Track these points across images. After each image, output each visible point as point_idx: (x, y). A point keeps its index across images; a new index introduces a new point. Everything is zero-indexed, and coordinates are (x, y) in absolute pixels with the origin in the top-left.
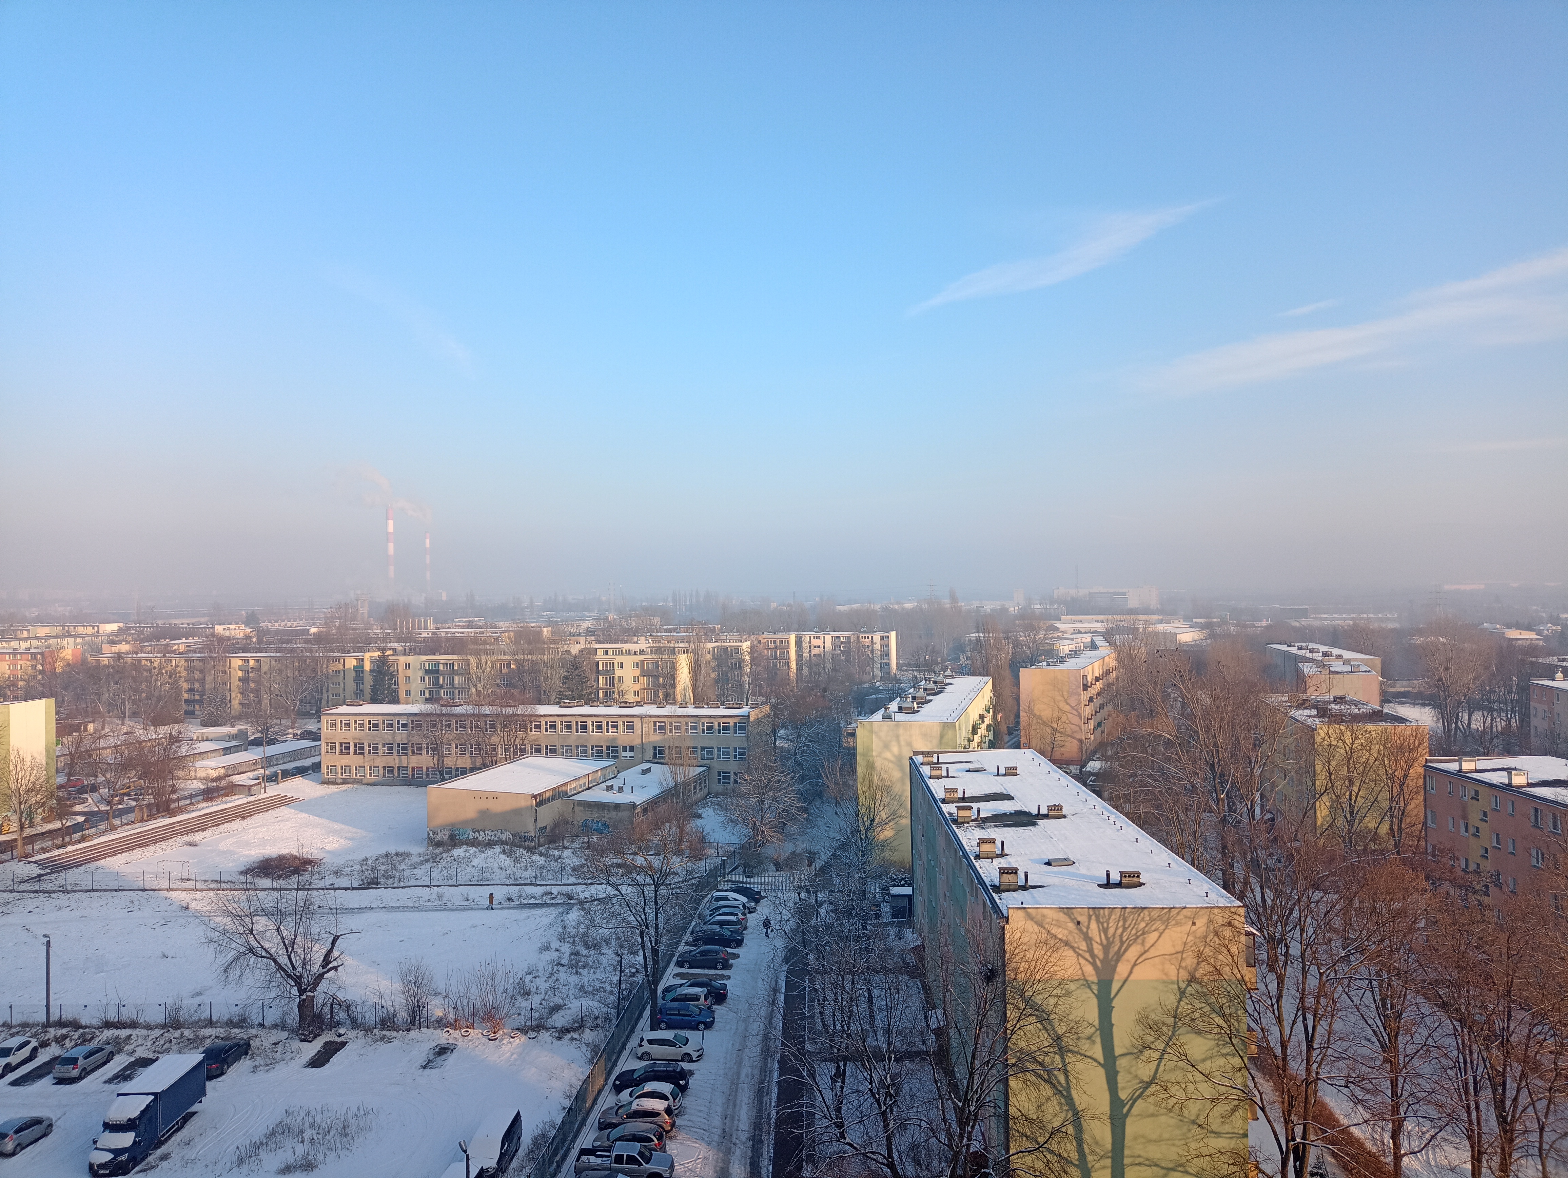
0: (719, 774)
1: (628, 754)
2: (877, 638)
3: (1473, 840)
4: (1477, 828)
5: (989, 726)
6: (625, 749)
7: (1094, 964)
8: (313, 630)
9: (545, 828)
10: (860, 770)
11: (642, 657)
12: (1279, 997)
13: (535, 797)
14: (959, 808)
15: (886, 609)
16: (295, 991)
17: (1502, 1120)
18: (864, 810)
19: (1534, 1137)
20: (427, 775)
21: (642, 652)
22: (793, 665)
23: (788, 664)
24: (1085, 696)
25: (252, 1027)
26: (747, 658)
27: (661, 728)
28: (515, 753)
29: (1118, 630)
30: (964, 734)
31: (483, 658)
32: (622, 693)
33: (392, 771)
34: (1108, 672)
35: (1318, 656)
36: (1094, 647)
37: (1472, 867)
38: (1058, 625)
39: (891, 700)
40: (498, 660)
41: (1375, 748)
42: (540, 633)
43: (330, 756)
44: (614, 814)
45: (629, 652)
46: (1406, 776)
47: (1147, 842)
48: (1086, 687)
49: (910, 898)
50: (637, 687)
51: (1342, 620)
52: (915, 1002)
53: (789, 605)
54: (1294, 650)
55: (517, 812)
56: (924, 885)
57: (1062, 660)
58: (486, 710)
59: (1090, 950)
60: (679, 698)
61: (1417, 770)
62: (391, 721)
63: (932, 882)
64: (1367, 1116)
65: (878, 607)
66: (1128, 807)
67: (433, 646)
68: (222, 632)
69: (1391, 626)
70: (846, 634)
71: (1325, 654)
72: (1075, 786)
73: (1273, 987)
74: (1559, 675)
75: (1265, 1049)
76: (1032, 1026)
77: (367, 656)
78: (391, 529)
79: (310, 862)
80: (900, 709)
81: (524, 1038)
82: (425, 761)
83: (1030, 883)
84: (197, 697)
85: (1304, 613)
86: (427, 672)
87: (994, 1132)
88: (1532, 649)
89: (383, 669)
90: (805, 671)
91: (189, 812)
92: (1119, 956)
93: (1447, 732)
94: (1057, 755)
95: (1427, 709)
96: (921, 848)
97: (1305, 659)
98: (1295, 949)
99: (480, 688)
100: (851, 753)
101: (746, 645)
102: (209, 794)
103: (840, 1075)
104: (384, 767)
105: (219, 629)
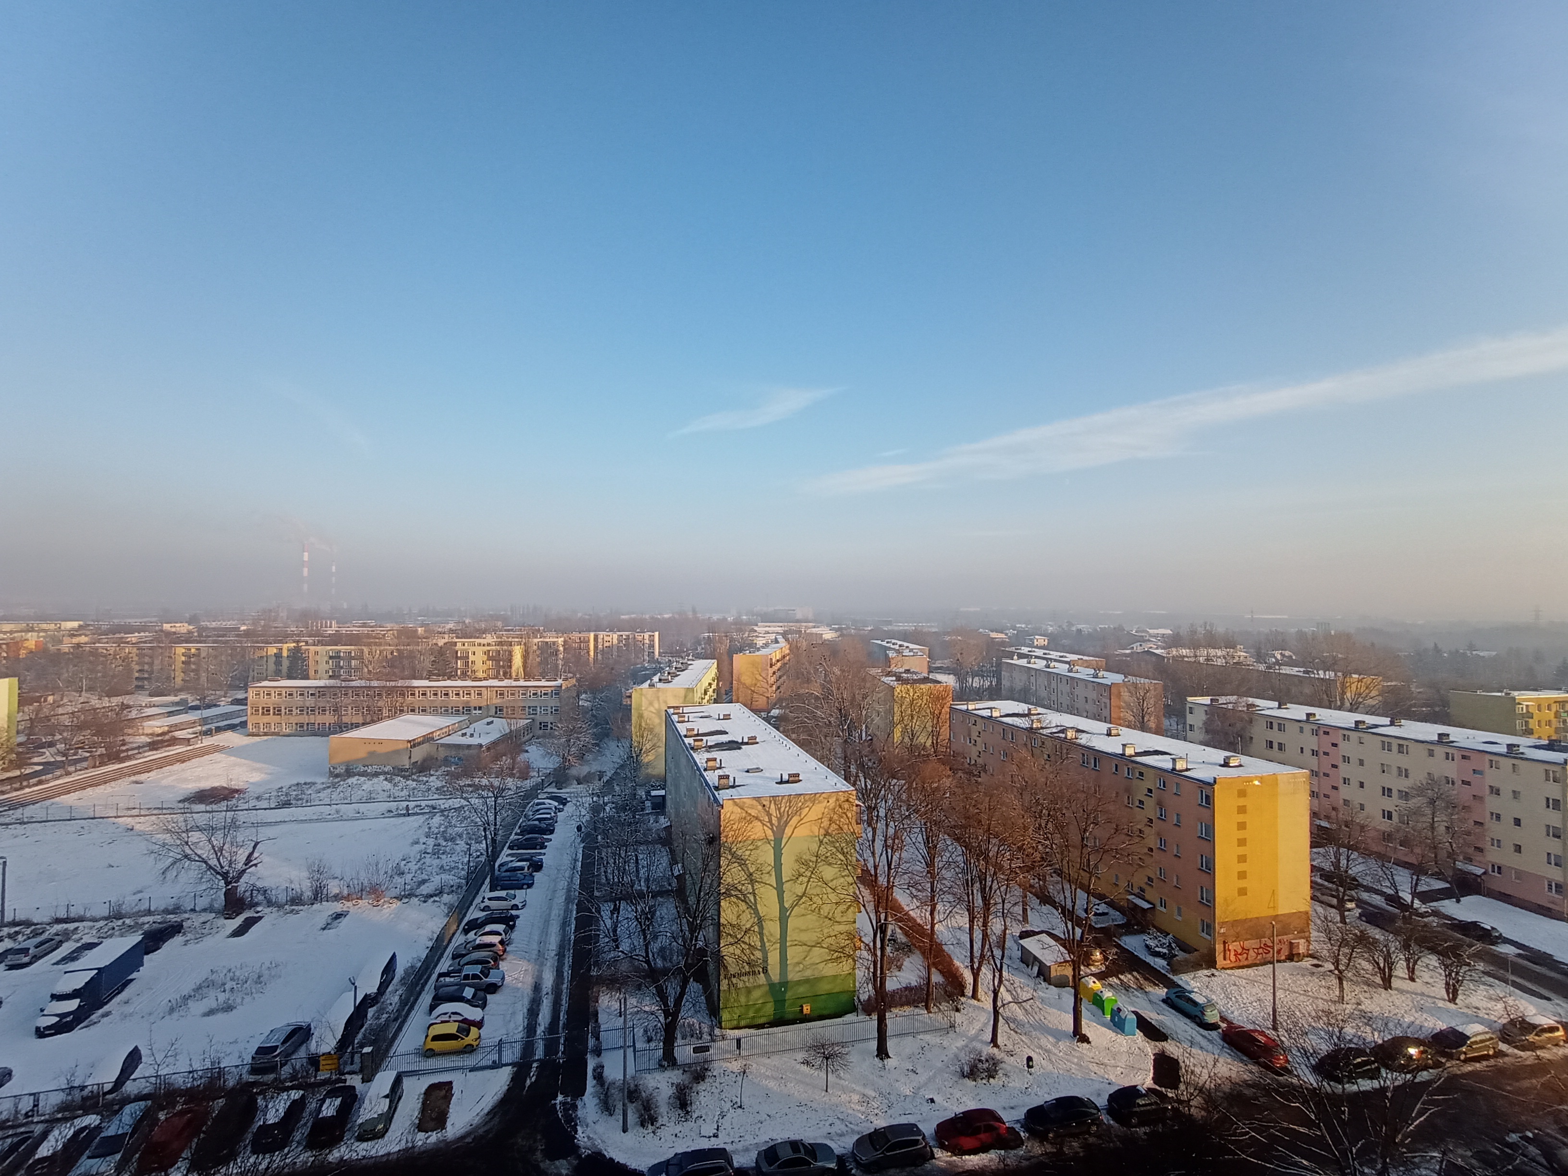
0: (540, 724)
1: (478, 712)
2: (646, 636)
3: (973, 747)
4: (976, 741)
5: (714, 690)
6: (475, 709)
7: (772, 829)
8: (243, 628)
9: (417, 762)
10: (634, 719)
11: (489, 648)
12: (873, 841)
13: (409, 741)
14: (695, 740)
15: (652, 618)
16: (222, 883)
17: (984, 898)
18: (636, 744)
19: (1000, 906)
20: (330, 729)
21: (489, 645)
22: (592, 653)
23: (588, 652)
24: (771, 671)
25: (185, 912)
26: (561, 649)
27: (500, 694)
28: (396, 713)
29: (790, 632)
30: (699, 695)
31: (374, 648)
32: (474, 672)
33: (303, 727)
34: (784, 657)
35: (897, 647)
36: (776, 641)
37: (973, 762)
38: (756, 628)
39: (655, 674)
40: (384, 650)
41: (925, 698)
42: (416, 631)
43: (254, 716)
44: (466, 752)
45: (480, 645)
46: (940, 713)
47: (804, 756)
48: (771, 667)
49: (664, 797)
50: (485, 667)
51: (909, 627)
52: (665, 861)
53: (590, 615)
54: (884, 643)
55: (397, 752)
56: (672, 788)
57: (758, 650)
58: (375, 683)
59: (770, 821)
60: (514, 675)
61: (946, 709)
62: (302, 691)
63: (677, 787)
64: (918, 904)
65: (647, 617)
66: (794, 736)
67: (336, 639)
68: (169, 629)
69: (934, 630)
70: (627, 633)
71: (900, 646)
72: (764, 725)
73: (870, 835)
74: (1015, 657)
75: (866, 871)
76: (735, 868)
77: (285, 646)
78: (306, 558)
79: (237, 791)
80: (660, 680)
81: (399, 903)
82: (329, 719)
83: (737, 784)
84: (146, 676)
85: (889, 623)
86: (331, 658)
87: (711, 935)
88: (1003, 643)
89: (297, 656)
90: (600, 657)
91: (137, 759)
92: (787, 823)
93: (961, 688)
94: (754, 707)
95: (951, 676)
96: (672, 766)
97: (890, 649)
98: (882, 813)
99: (370, 668)
100: (629, 708)
101: (561, 641)
102: (153, 746)
103: (616, 910)
104: (296, 724)
105: (166, 627)
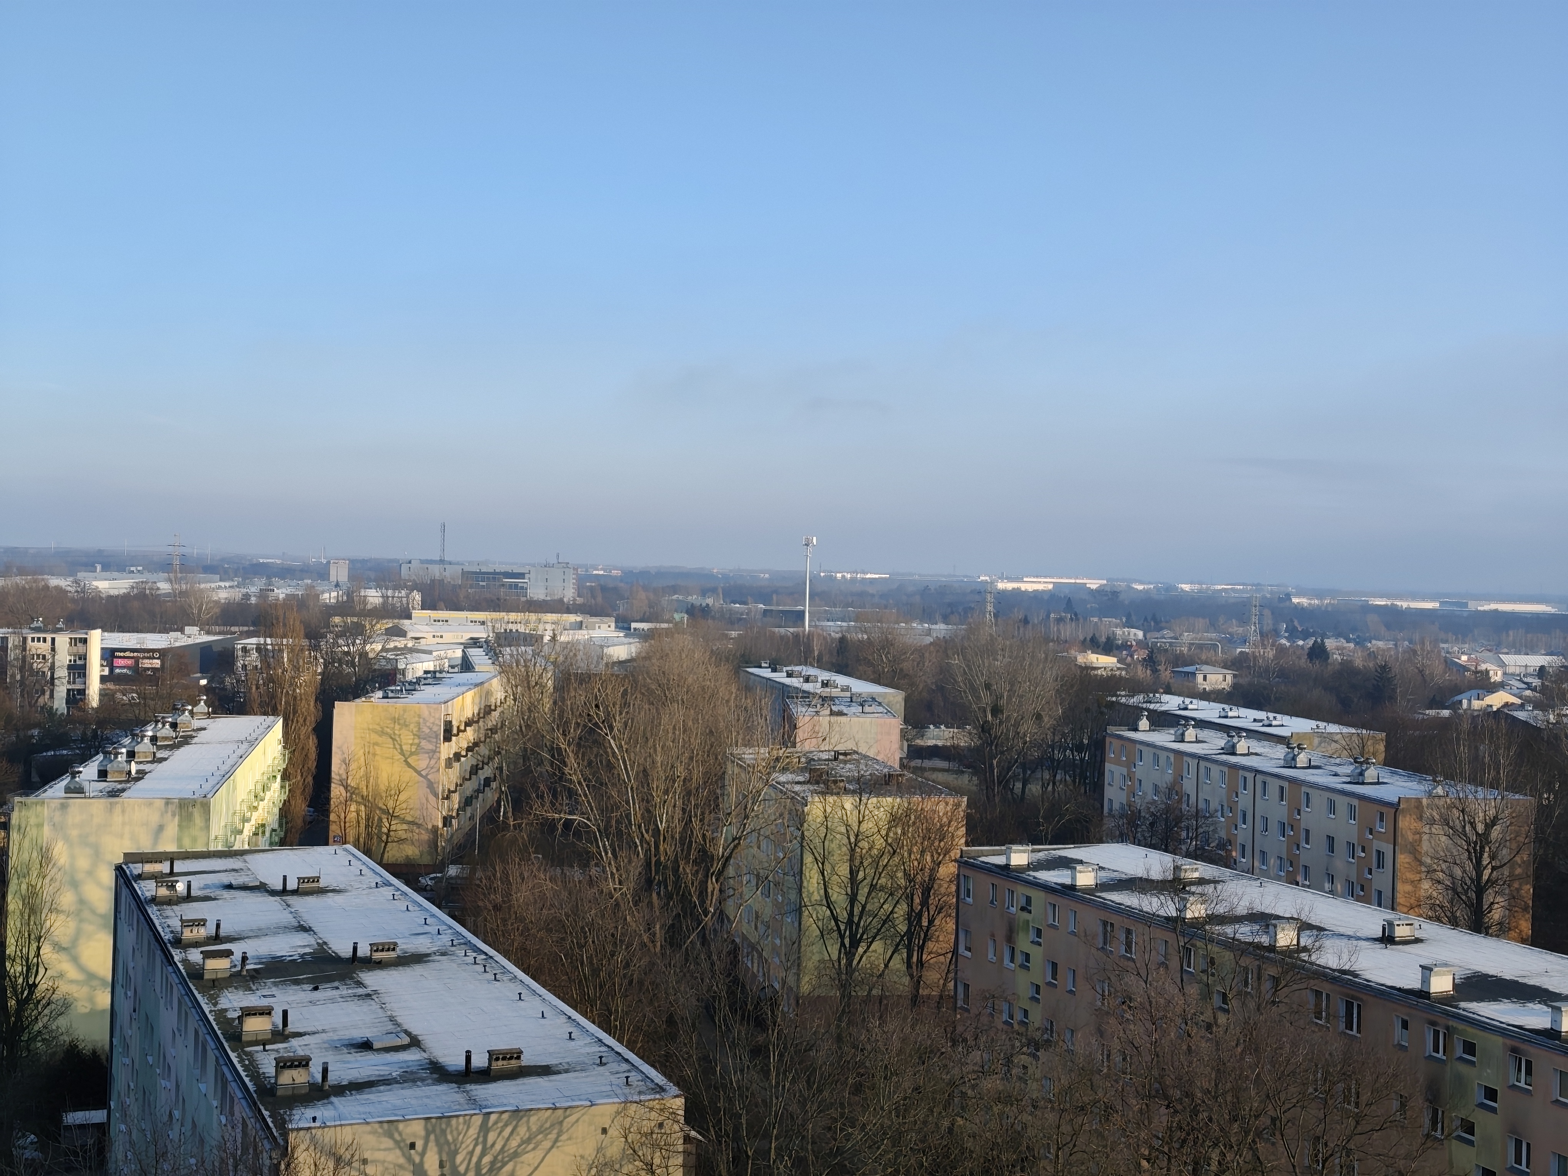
2: (62, 641)
3: (1020, 973)
4: (1027, 957)
24: (447, 750)
30: (225, 819)
34: (487, 710)
35: (816, 689)
36: (466, 666)
37: (1017, 1017)
38: (405, 626)
46: (932, 879)
47: (538, 997)
48: (448, 736)
49: (102, 1129)
54: (780, 677)
56: (131, 1102)
57: (411, 688)
61: (949, 867)
63: (146, 1097)
71: (825, 684)
74: (1143, 723)
80: (103, 775)
83: (331, 1084)
96: (130, 1032)
97: (797, 693)
